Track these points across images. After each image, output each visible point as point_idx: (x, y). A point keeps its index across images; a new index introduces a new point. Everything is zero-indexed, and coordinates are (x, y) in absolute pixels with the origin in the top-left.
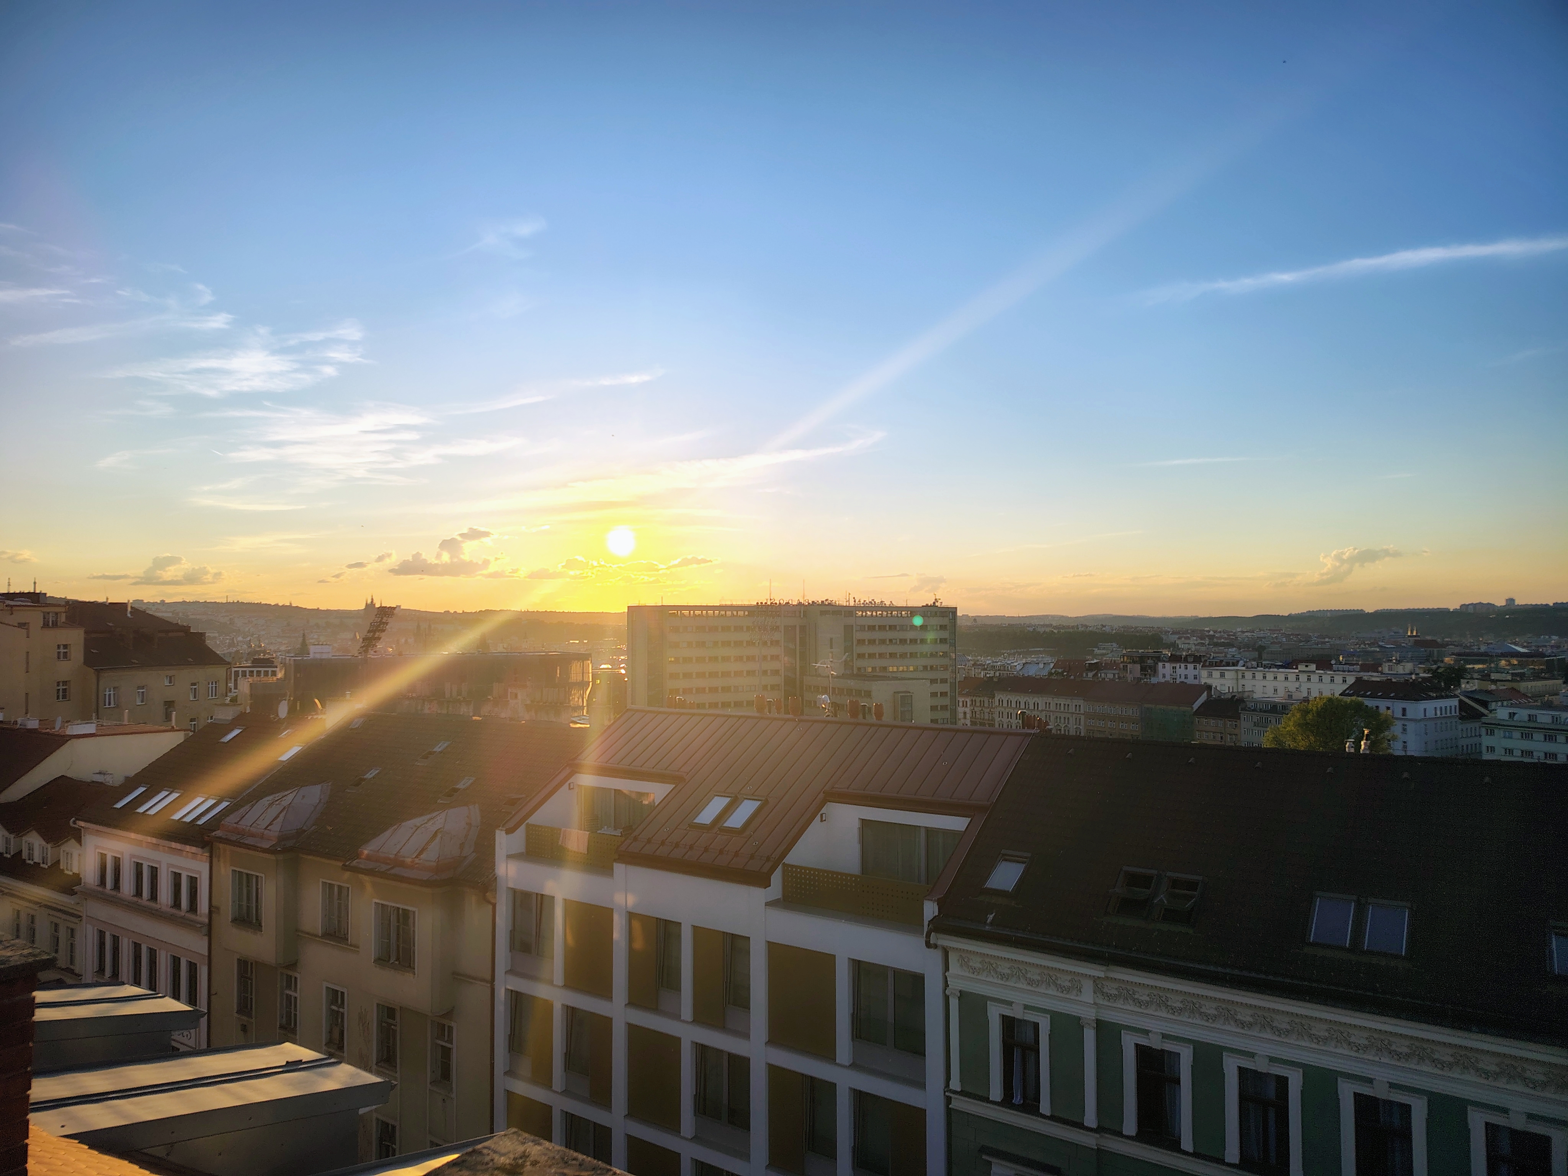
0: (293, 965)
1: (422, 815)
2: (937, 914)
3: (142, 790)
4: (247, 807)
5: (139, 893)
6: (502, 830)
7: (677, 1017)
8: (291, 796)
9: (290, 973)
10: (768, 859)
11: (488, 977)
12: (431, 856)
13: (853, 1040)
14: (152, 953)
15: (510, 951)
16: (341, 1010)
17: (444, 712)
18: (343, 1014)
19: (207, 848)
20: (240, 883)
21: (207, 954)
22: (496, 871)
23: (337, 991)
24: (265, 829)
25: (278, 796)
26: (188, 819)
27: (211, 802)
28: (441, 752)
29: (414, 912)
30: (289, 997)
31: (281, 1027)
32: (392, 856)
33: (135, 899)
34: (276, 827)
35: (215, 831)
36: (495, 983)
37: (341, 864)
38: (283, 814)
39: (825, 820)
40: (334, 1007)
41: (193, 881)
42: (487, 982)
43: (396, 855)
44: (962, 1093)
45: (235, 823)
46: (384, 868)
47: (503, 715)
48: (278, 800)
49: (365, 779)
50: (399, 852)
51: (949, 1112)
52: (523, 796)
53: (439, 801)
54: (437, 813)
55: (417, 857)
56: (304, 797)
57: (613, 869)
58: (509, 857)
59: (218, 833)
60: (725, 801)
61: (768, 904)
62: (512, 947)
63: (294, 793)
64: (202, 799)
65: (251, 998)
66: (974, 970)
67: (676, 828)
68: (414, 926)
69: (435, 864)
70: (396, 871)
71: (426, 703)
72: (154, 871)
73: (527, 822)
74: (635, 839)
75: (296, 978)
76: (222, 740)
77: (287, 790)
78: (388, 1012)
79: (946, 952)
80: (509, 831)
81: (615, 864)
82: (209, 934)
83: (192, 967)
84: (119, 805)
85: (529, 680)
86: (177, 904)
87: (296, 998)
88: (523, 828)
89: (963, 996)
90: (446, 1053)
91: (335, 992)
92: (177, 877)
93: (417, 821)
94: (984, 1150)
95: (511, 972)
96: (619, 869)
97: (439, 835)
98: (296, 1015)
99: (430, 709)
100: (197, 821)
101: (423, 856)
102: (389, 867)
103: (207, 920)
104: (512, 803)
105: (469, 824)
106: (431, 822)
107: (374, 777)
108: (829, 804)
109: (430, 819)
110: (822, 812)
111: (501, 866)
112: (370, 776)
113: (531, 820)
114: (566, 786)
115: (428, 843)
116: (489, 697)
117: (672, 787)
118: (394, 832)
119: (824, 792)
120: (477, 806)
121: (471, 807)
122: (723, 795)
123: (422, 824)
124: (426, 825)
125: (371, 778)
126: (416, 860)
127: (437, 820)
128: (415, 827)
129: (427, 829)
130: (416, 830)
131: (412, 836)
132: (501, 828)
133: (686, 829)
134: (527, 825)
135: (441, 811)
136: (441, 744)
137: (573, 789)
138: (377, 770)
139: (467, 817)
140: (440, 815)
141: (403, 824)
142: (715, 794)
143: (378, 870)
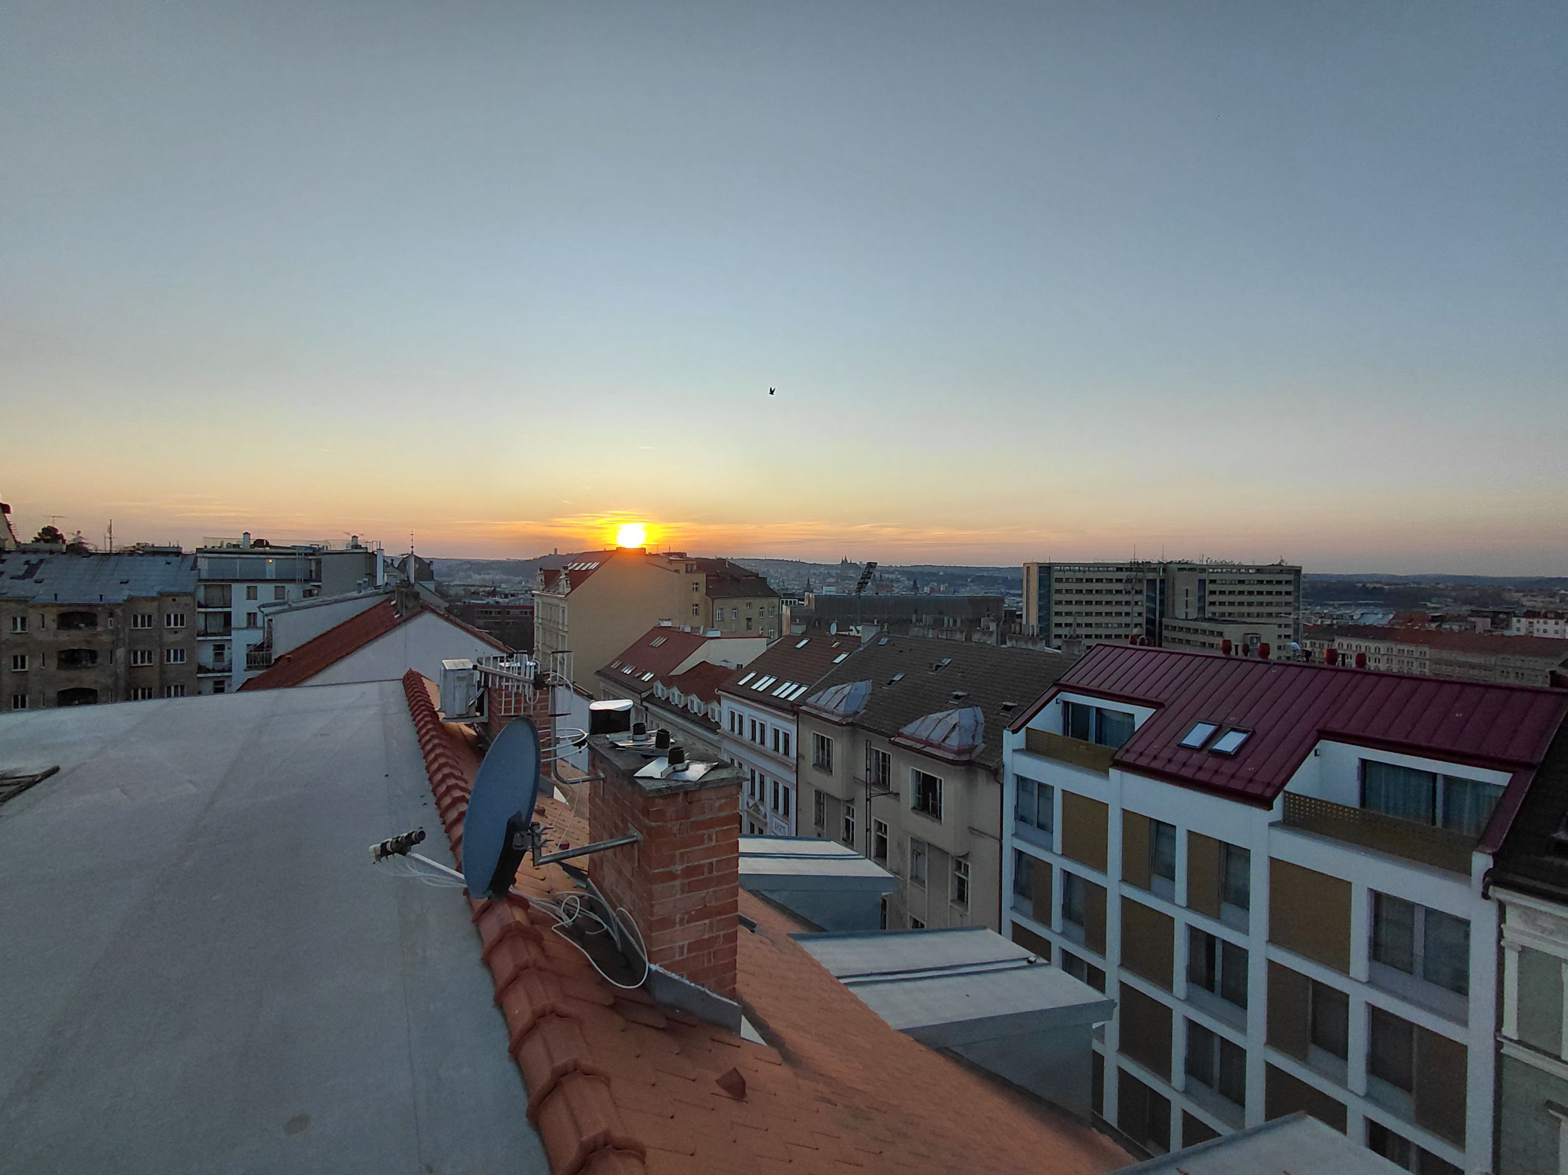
0: (852, 801)
1: (940, 711)
2: (1491, 866)
3: (752, 675)
4: (820, 693)
6: (1007, 730)
7: (1171, 900)
8: (849, 688)
9: (849, 805)
10: (1269, 785)
11: (998, 836)
12: (954, 741)
13: (1370, 960)
14: (762, 777)
15: (1015, 820)
16: (884, 836)
17: (944, 637)
18: (886, 839)
19: (795, 717)
20: (818, 741)
21: (795, 783)
22: (1004, 760)
23: (881, 823)
24: (835, 708)
25: (839, 687)
26: (783, 696)
27: (795, 686)
29: (941, 781)
30: (847, 821)
31: (843, 839)
32: (924, 739)
33: (752, 742)
34: (841, 709)
35: (802, 706)
36: (1003, 841)
37: (888, 739)
38: (845, 700)
39: (1319, 755)
41: (786, 736)
42: (996, 839)
43: (926, 738)
44: (1519, 1042)
45: (813, 702)
46: (919, 746)
47: (989, 642)
48: (840, 690)
49: (894, 681)
50: (929, 736)
51: (1500, 1058)
53: (948, 702)
55: (943, 741)
56: (856, 689)
57: (1108, 773)
59: (803, 708)
60: (1210, 729)
61: (1272, 825)
62: (1017, 818)
63: (850, 686)
64: (789, 684)
65: (823, 817)
66: (1544, 930)
67: (1166, 746)
68: (940, 789)
69: (956, 748)
70: (928, 749)
71: (930, 630)
72: (763, 727)
73: (1026, 726)
74: (1128, 751)
75: (853, 810)
76: (797, 647)
77: (843, 684)
78: (919, 844)
79: (1502, 907)
80: (1015, 732)
81: (1110, 769)
82: (797, 772)
83: (786, 791)
84: (741, 683)
86: (776, 748)
87: (853, 823)
88: (1023, 730)
89: (1524, 951)
90: (962, 883)
92: (777, 732)
93: (938, 715)
94: (1549, 1104)
95: (1016, 835)
96: (1114, 773)
97: (957, 728)
99: (933, 634)
100: (788, 698)
101: (947, 741)
102: (923, 746)
103: (795, 763)
104: (1007, 708)
105: (977, 722)
106: (950, 717)
107: (900, 680)
108: (1322, 741)
109: (949, 715)
110: (1316, 747)
111: (1007, 756)
112: (897, 678)
113: (1029, 725)
114: (1054, 700)
115: (950, 732)
116: (978, 628)
117: (1154, 710)
118: (923, 721)
119: (1317, 730)
120: (979, 708)
121: (976, 708)
122: (1206, 722)
123: (943, 718)
124: (945, 719)
125: (898, 680)
126: (942, 743)
127: (953, 716)
128: (938, 720)
129: (947, 722)
130: (939, 722)
131: (937, 725)
132: (1007, 728)
133: (1175, 748)
134: (1027, 728)
135: (954, 710)
136: (945, 660)
137: (1060, 703)
138: (902, 675)
139: (974, 716)
140: (955, 713)
141: (929, 716)
142: (1198, 720)
143: (914, 746)
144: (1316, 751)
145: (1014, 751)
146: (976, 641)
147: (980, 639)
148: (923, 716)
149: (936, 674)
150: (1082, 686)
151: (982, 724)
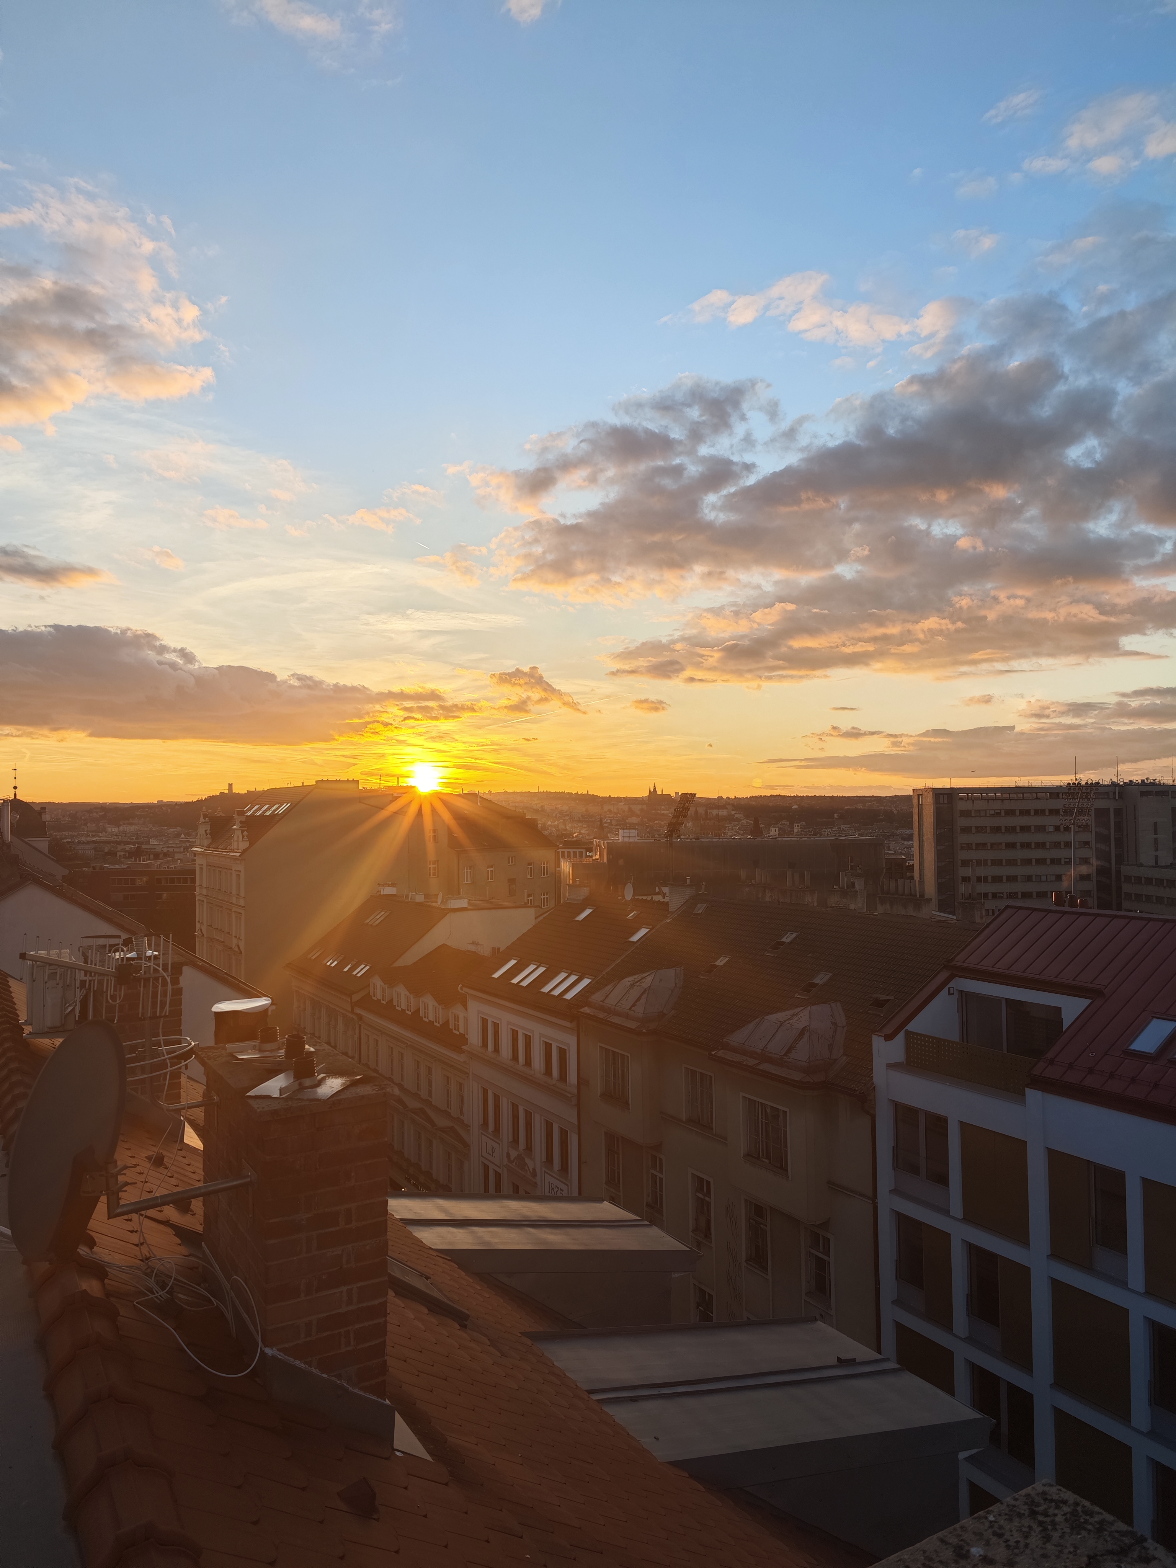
0: (658, 1147)
1: (784, 1010)
3: (513, 962)
4: (610, 987)
5: (515, 1057)
6: (879, 1035)
7: (1123, 1284)
8: (649, 980)
9: (655, 1154)
11: (870, 1193)
12: (801, 1055)
14: (528, 1115)
15: (894, 1169)
16: (707, 1199)
18: (709, 1204)
19: (574, 1024)
20: (607, 1060)
21: (577, 1124)
22: (875, 1079)
23: (702, 1179)
24: (630, 1009)
25: (637, 977)
26: (556, 993)
27: (573, 978)
28: (790, 943)
29: (785, 1112)
30: (654, 1177)
32: (759, 1051)
33: (513, 1063)
34: (639, 1010)
35: (584, 1007)
36: (879, 1200)
38: (644, 996)
40: (701, 1196)
41: (562, 1053)
42: (867, 1197)
43: (763, 1050)
45: (601, 1001)
46: (752, 1062)
47: (852, 907)
48: (637, 982)
49: (716, 966)
50: (765, 1046)
53: (797, 996)
54: (801, 1008)
56: (661, 980)
57: (1024, 1095)
59: (586, 1010)
60: (1169, 1026)
62: (896, 1165)
63: (651, 975)
64: (565, 975)
65: (618, 1173)
67: (1105, 1054)
68: (785, 1126)
69: (805, 1064)
70: (766, 1067)
71: (767, 891)
72: (528, 1039)
73: (906, 1029)
74: (1052, 1062)
75: (661, 1160)
76: (576, 919)
77: (643, 972)
78: (758, 1210)
80: (889, 1038)
81: (1026, 1088)
82: (578, 1105)
83: (564, 1134)
84: (496, 975)
86: (548, 1071)
87: (661, 1179)
88: (901, 1035)
90: (821, 1266)
91: (701, 1180)
92: (548, 1047)
93: (780, 1016)
95: (895, 1191)
96: (1032, 1095)
97: (807, 1034)
98: (661, 1196)
99: (771, 897)
100: (563, 995)
101: (793, 1054)
102: (757, 1062)
103: (575, 1091)
104: (880, 1004)
105: (835, 1024)
106: (796, 1018)
107: (725, 965)
109: (794, 1015)
111: (880, 1075)
112: (720, 963)
113: (911, 1027)
114: (946, 989)
115: (796, 1041)
116: (836, 887)
117: (1088, 1002)
118: (759, 1024)
120: (839, 1003)
121: (833, 1005)
123: (785, 1019)
124: (790, 1021)
125: (721, 966)
126: (785, 1057)
127: (801, 1017)
128: (779, 1023)
129: (793, 1026)
130: (781, 1025)
131: (777, 1031)
132: (878, 1033)
133: (1119, 1057)
134: (907, 1032)
135: (803, 1008)
136: (788, 934)
137: (953, 994)
138: (726, 957)
139: (831, 1015)
140: (803, 1011)
141: (766, 1018)
142: (1153, 1015)
143: (744, 1063)
145: (890, 1066)
146: (834, 905)
147: (838, 903)
148: (757, 1018)
149: (776, 956)
150: (985, 968)
151: (843, 1027)
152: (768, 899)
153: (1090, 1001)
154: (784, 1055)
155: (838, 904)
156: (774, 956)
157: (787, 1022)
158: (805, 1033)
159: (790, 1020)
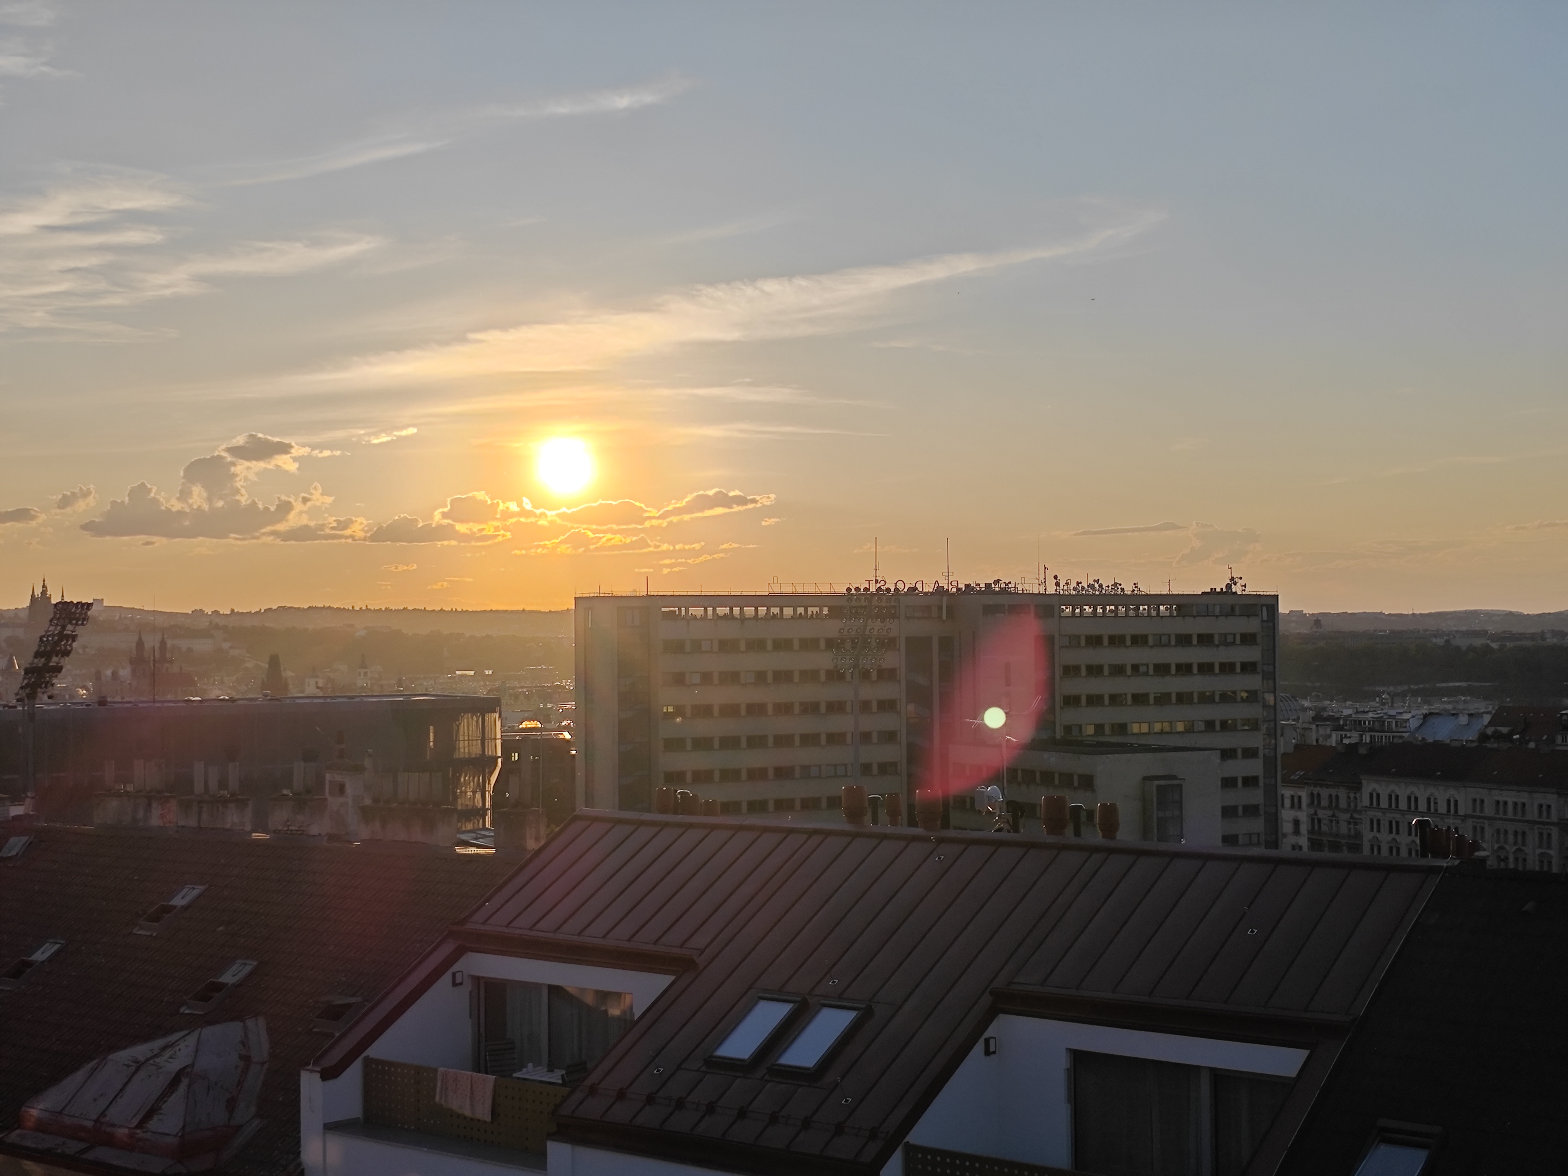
1: (147, 1039)
6: (312, 1071)
10: (873, 1134)
17: (192, 822)
22: (302, 1157)
28: (186, 908)
32: (89, 1124)
39: (994, 1052)
43: (97, 1121)
46: (73, 1147)
47: (314, 830)
49: (30, 964)
50: (103, 1114)
52: (358, 999)
53: (184, 1010)
54: (183, 1033)
55: (140, 1125)
57: (544, 1154)
58: (331, 1127)
60: (781, 1011)
67: (679, 1068)
69: (177, 1141)
70: (100, 1154)
71: (154, 805)
73: (365, 1054)
74: (593, 1091)
80: (329, 1074)
81: (549, 1143)
85: (370, 756)
88: (356, 1067)
93: (140, 1051)
96: (559, 1153)
97: (185, 1081)
99: (162, 816)
101: (153, 1124)
102: (83, 1145)
104: (335, 1013)
105: (246, 1059)
106: (168, 1053)
107: (50, 960)
108: (1002, 1017)
109: (165, 1048)
110: (987, 1035)
111: (311, 1143)
112: (40, 956)
113: (375, 1051)
114: (447, 978)
115: (163, 1097)
116: (285, 792)
117: (668, 980)
118: (94, 1070)
119: (991, 993)
120: (261, 1021)
121: (250, 1023)
122: (776, 997)
123: (149, 1056)
124: (156, 1060)
125: (43, 962)
126: (139, 1131)
127: (180, 1050)
128: (135, 1065)
129: (160, 1068)
130: (138, 1069)
131: (129, 1081)
132: (310, 1067)
133: (698, 1070)
134: (367, 1060)
135: (187, 1032)
136: (185, 891)
137: (461, 984)
138: (56, 943)
139: (242, 1043)
140: (187, 1038)
141: (110, 1057)
142: (760, 995)
143: (59, 1151)
144: (987, 1041)
145: (329, 1127)
146: (280, 828)
147: (289, 823)
148: (94, 1059)
149: (154, 935)
150: (518, 931)
151: (263, 1064)
152: (155, 821)
153: (672, 978)
154: (137, 1127)
155: (289, 826)
156: (151, 935)
157: (151, 1062)
158: (183, 1079)
159: (157, 1058)
